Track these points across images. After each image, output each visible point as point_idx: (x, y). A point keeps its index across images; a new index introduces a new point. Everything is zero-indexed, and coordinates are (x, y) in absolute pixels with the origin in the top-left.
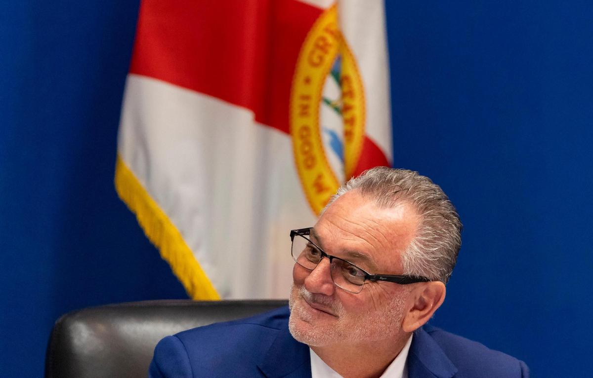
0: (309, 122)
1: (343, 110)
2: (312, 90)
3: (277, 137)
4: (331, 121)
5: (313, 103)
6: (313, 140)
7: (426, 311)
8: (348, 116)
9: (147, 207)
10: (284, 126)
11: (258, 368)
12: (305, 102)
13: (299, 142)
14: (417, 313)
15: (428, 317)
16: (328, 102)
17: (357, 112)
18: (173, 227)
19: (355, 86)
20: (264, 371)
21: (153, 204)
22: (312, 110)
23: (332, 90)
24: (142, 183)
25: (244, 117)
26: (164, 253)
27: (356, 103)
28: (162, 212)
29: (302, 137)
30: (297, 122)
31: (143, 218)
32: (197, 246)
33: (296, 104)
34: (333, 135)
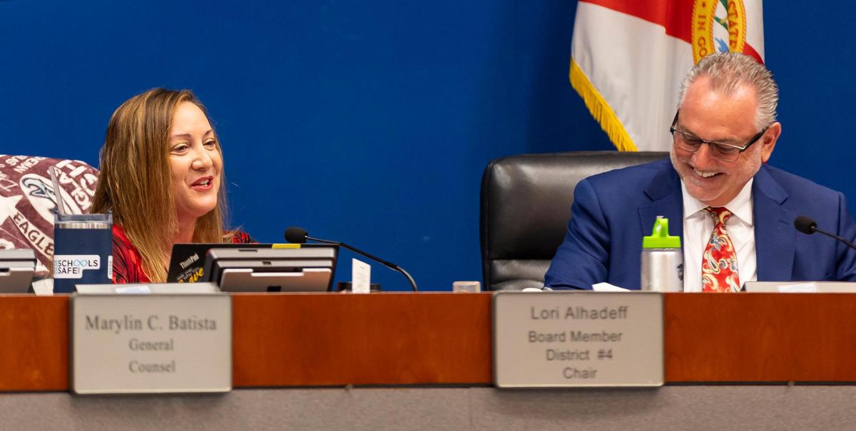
0: (705, 34)
1: (729, 25)
2: (707, 11)
3: (682, 43)
4: (720, 33)
5: (707, 21)
6: (708, 46)
7: (772, 143)
8: (733, 30)
9: (591, 94)
10: (688, 39)
11: (644, 193)
12: (702, 20)
13: (697, 48)
14: (767, 146)
15: (773, 146)
16: (718, 20)
17: (739, 27)
18: (609, 108)
19: (738, 8)
20: (649, 194)
21: (595, 91)
22: (707, 26)
23: (721, 12)
24: (588, 77)
25: (660, 29)
26: (603, 127)
27: (739, 20)
28: (601, 97)
29: (700, 45)
30: (696, 34)
31: (588, 102)
32: (626, 122)
33: (696, 21)
34: (722, 43)
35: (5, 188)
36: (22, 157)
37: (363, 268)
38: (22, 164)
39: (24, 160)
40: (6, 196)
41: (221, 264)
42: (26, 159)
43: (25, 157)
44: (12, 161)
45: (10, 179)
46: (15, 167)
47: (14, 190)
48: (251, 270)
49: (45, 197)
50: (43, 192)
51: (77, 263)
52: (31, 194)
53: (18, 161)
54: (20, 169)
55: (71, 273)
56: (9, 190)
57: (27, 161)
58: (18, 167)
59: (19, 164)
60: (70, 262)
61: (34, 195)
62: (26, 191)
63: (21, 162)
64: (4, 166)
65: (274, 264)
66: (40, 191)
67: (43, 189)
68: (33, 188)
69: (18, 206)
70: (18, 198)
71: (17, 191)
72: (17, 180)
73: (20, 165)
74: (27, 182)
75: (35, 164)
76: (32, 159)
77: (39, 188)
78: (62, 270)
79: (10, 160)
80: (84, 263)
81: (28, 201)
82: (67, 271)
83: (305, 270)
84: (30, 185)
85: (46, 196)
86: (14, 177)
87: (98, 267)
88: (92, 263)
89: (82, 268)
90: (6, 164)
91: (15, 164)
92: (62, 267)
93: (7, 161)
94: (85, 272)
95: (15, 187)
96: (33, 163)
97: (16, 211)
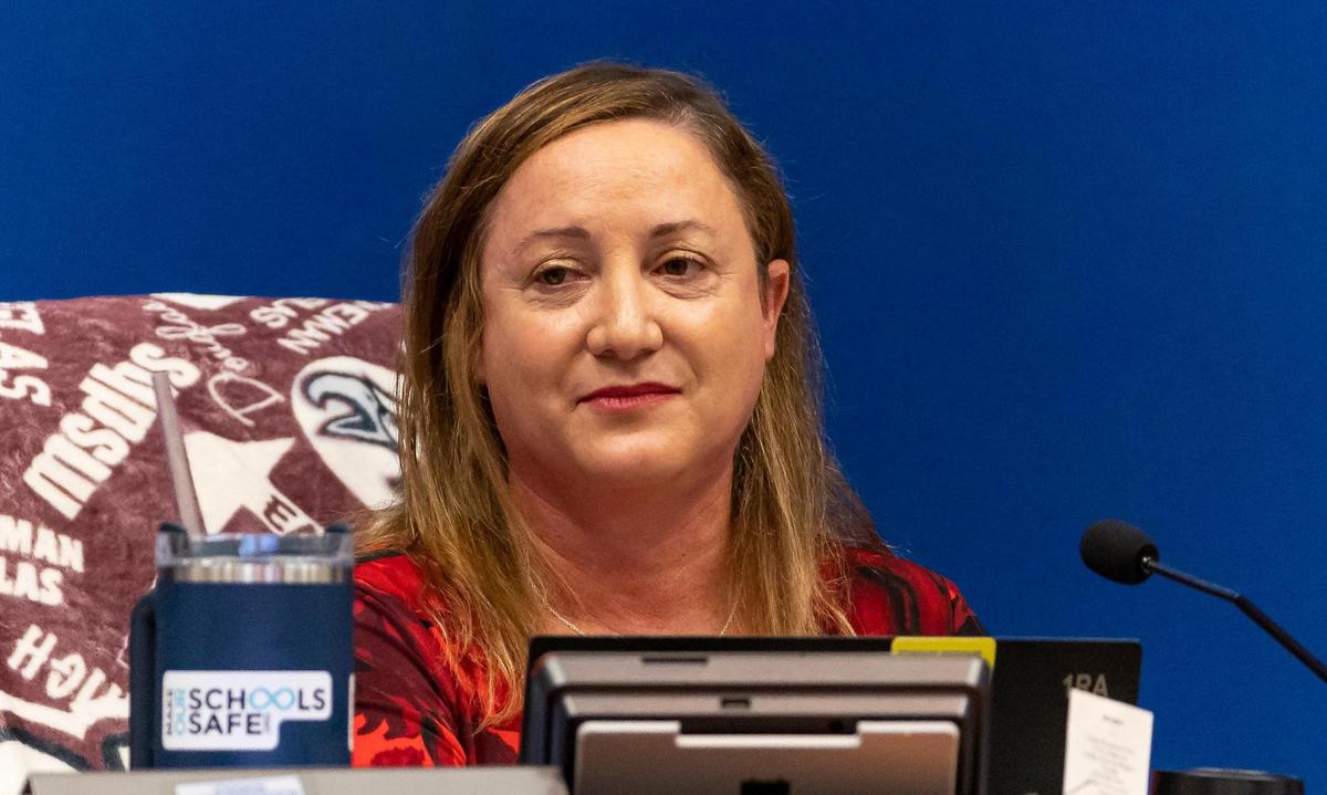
35: (237, 414)
36: (307, 304)
37: (1116, 722)
38: (308, 324)
39: (318, 311)
40: (239, 439)
41: (573, 705)
42: (324, 307)
43: (321, 302)
44: (275, 313)
45: (257, 378)
46: (282, 333)
47: (267, 422)
48: (673, 727)
49: (373, 442)
50: (367, 424)
51: (260, 699)
52: (323, 431)
53: (293, 314)
54: (301, 340)
55: (240, 731)
56: (249, 423)
57: (328, 312)
58: (294, 332)
59: (296, 323)
60: (237, 694)
61: (334, 435)
62: (308, 417)
63: (304, 315)
64: (241, 330)
65: (762, 706)
66: (358, 419)
67: (371, 409)
68: (336, 409)
69: (279, 476)
70: (280, 447)
71: (277, 422)
72: (283, 385)
73: (302, 328)
74: (317, 389)
75: (354, 321)
76: (347, 308)
77: (357, 409)
78: (204, 720)
79: (265, 310)
80: (285, 699)
81: (313, 456)
82: (224, 724)
83: (865, 727)
84: (326, 397)
85: (380, 435)
86: (276, 367)
87: (325, 714)
88: (309, 700)
89: (277, 717)
90: (251, 324)
91: (282, 323)
92: (205, 714)
93: (255, 315)
94: (288, 728)
95: (273, 410)
96: (347, 318)
97: (269, 491)
